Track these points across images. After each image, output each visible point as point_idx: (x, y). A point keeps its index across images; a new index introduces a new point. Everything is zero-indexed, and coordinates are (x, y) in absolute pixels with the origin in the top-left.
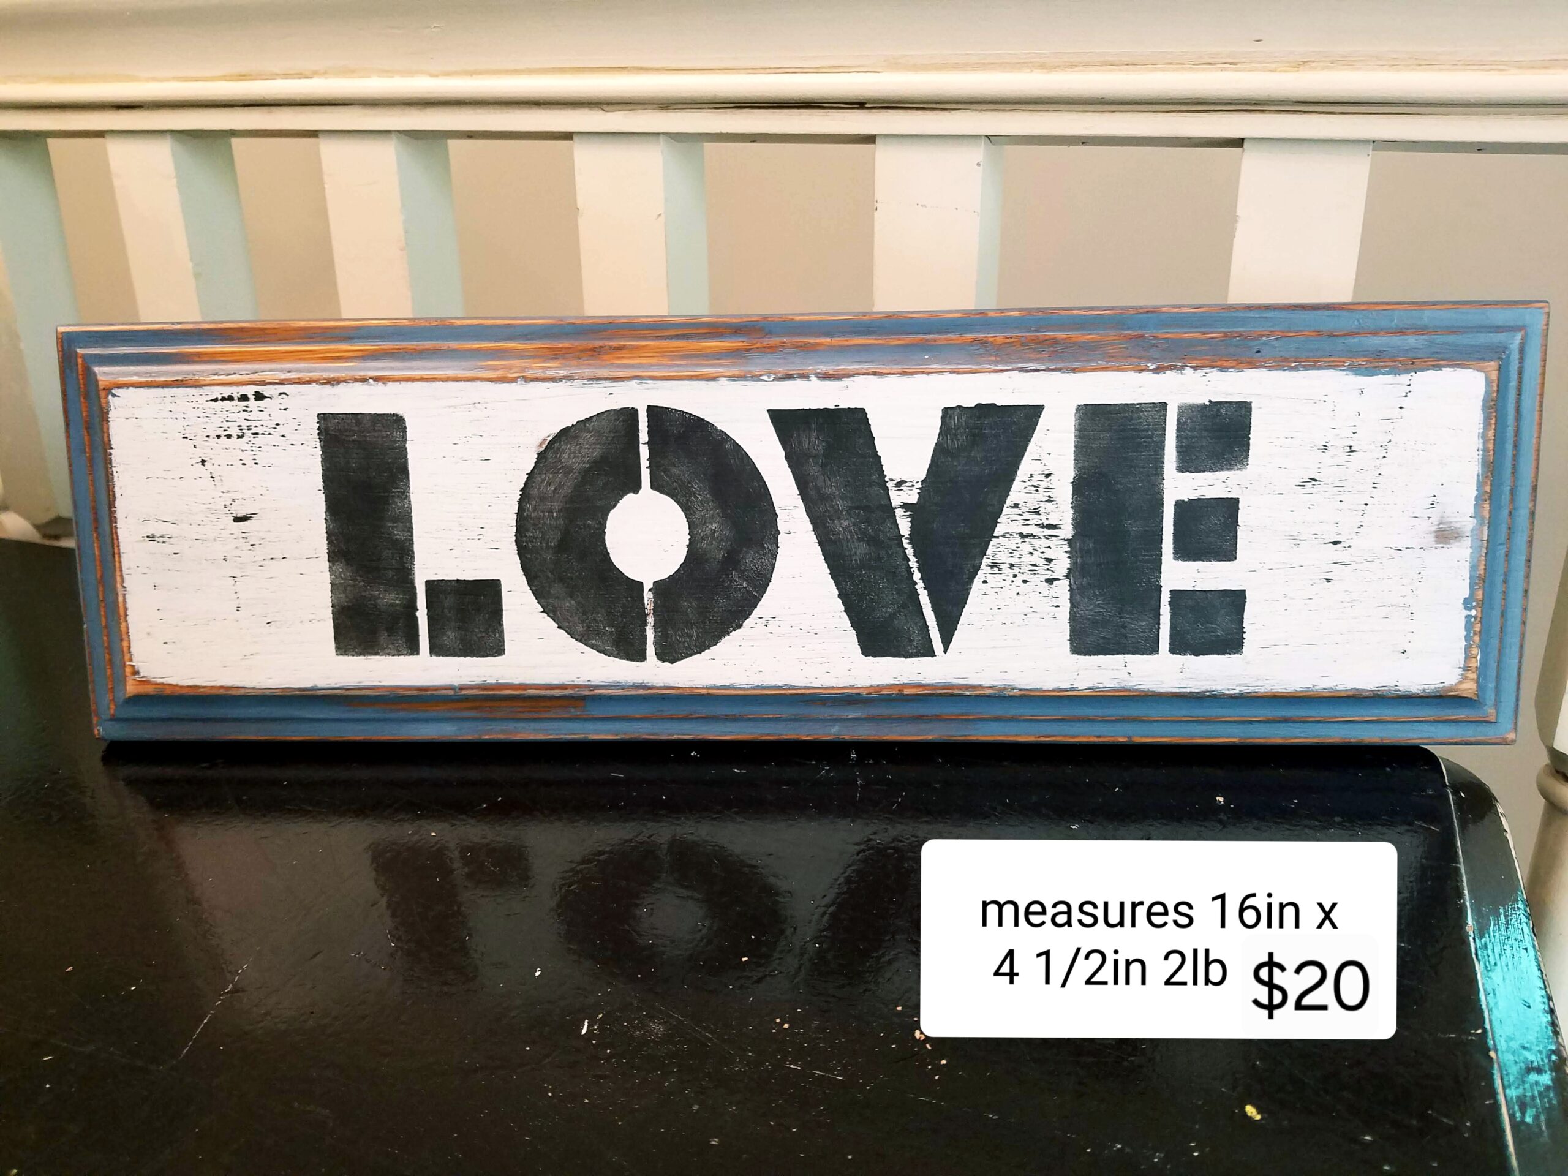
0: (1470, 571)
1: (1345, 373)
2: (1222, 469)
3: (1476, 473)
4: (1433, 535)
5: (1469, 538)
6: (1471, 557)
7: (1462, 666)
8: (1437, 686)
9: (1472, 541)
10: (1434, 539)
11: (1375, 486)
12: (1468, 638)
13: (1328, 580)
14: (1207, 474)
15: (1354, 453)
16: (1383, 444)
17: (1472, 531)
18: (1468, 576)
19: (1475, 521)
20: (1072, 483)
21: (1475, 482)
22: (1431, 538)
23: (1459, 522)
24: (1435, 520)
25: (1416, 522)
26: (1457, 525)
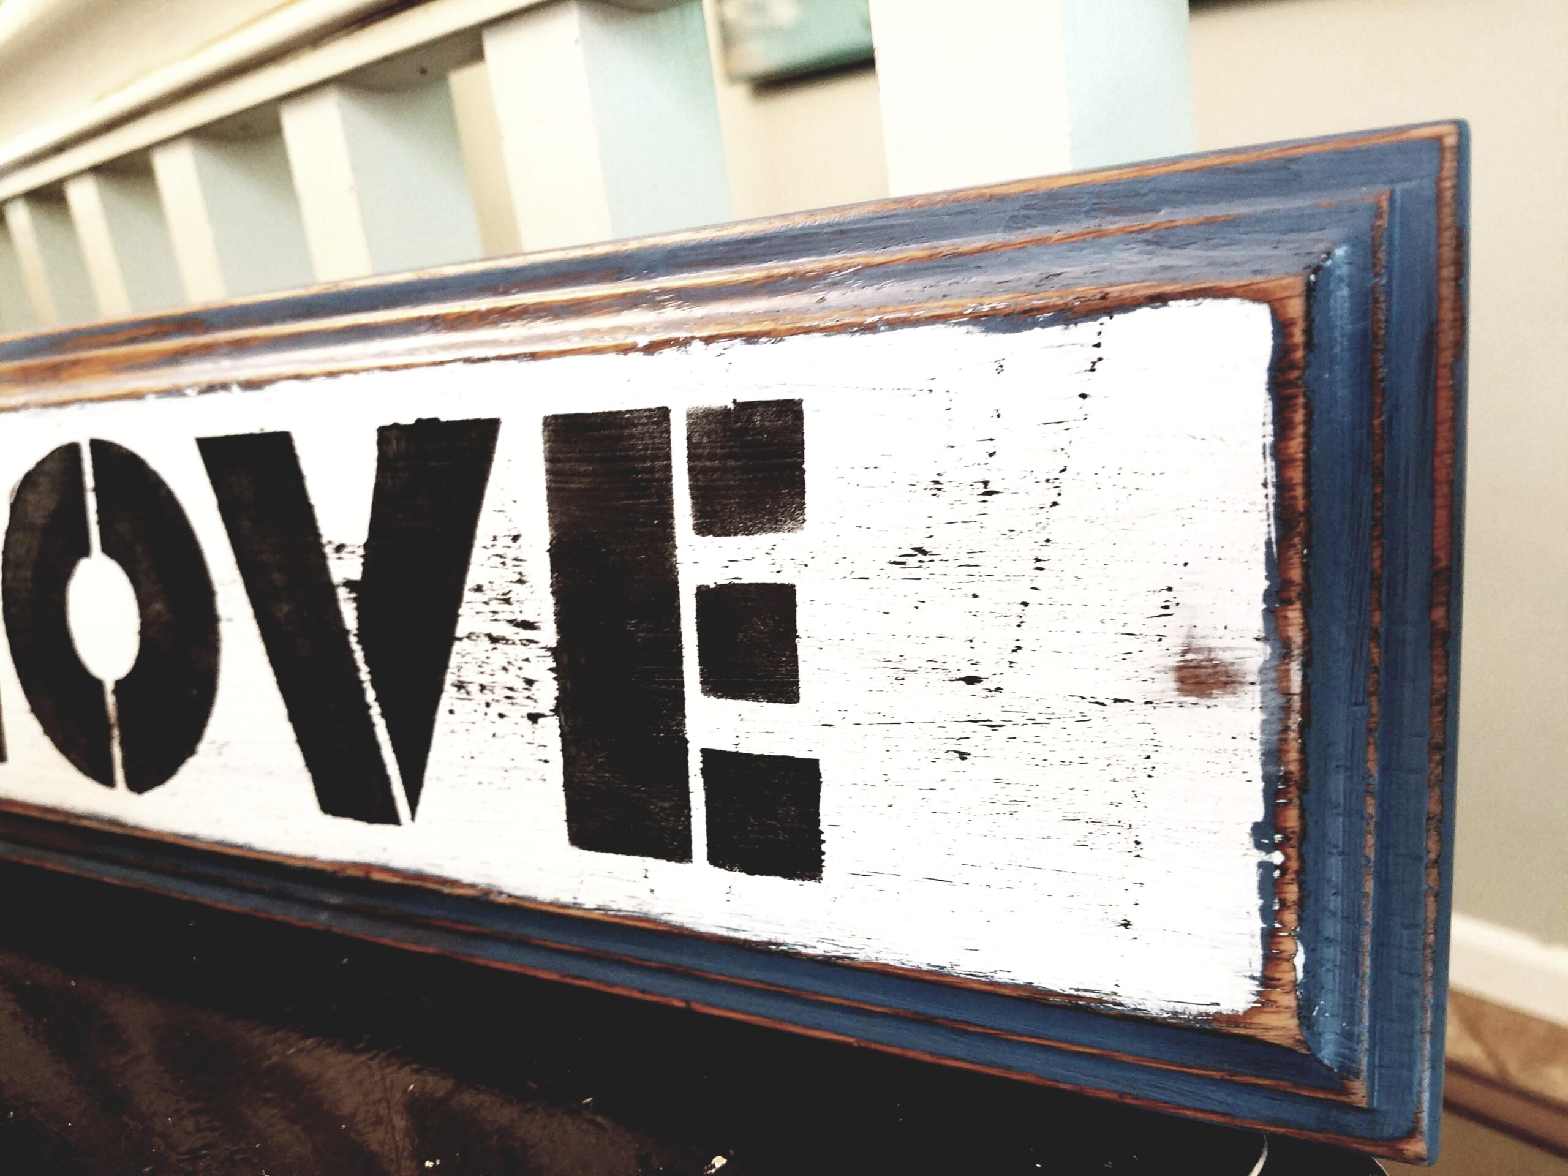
0: (1264, 764)
1: (964, 329)
2: (762, 530)
3: (1263, 539)
4: (1172, 676)
5: (1258, 688)
6: (1263, 732)
7: (1258, 974)
8: (1203, 1009)
9: (1264, 694)
10: (1174, 685)
11: (1039, 564)
12: (1266, 913)
13: (963, 756)
14: (741, 540)
15: (994, 496)
16: (1051, 477)
17: (1262, 671)
18: (1260, 773)
19: (1269, 650)
20: (548, 551)
21: (1262, 558)
22: (1168, 684)
23: (1230, 649)
24: (1175, 641)
25: (1131, 644)
26: (1227, 657)
